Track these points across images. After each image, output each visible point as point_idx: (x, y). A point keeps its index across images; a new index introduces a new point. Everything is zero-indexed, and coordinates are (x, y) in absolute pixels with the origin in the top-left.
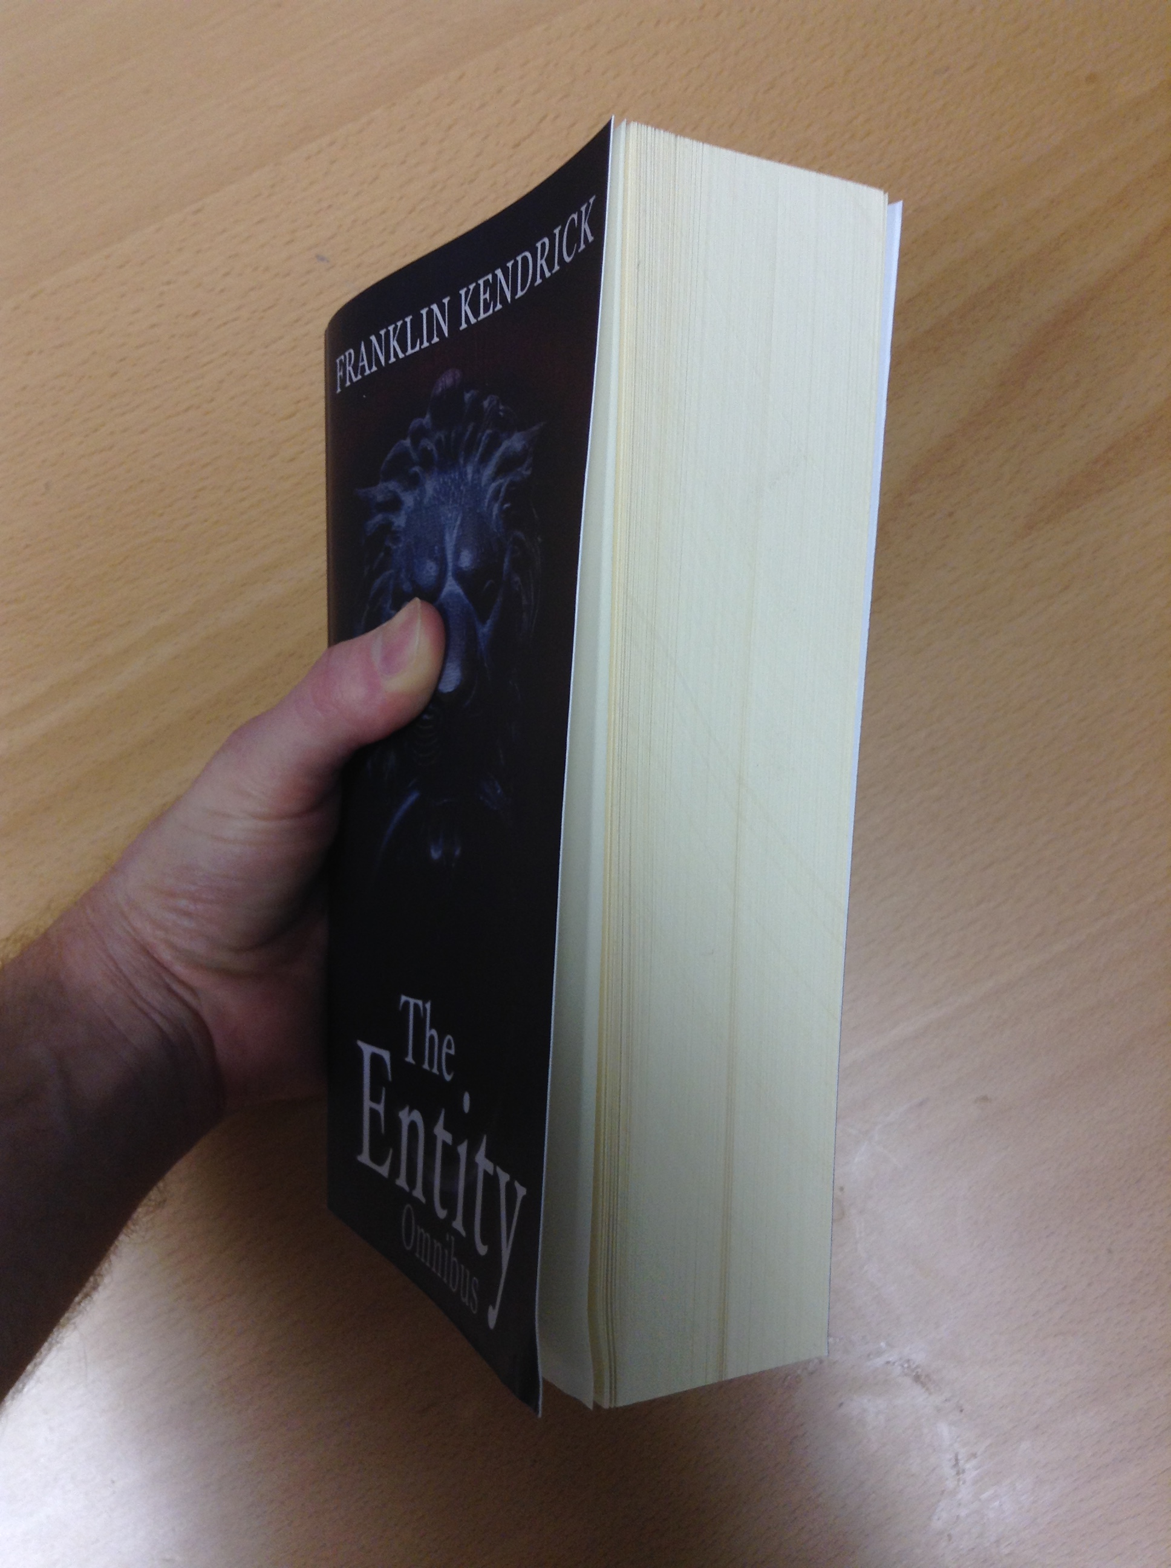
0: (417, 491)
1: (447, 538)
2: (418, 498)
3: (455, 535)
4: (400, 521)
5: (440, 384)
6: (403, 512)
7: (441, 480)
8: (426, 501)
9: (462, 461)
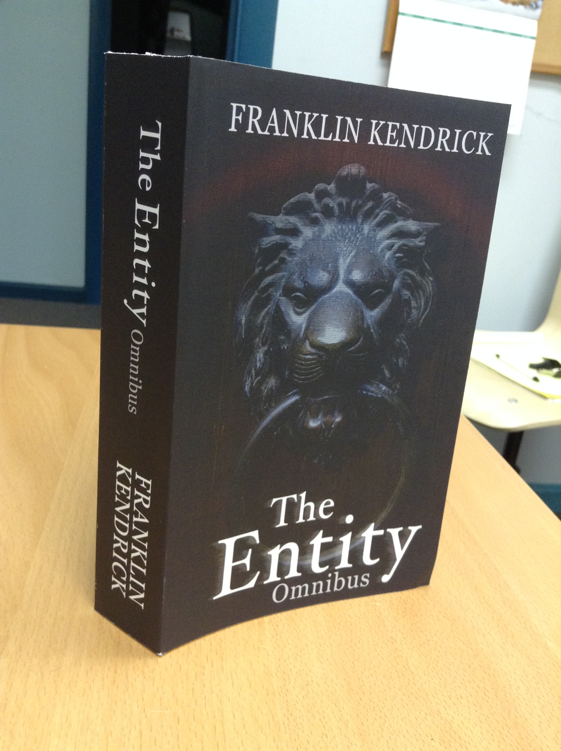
0: (316, 229)
1: (341, 261)
2: (317, 233)
3: (348, 261)
4: (297, 243)
5: (347, 170)
6: (301, 238)
7: (340, 227)
8: (324, 236)
9: (360, 221)
